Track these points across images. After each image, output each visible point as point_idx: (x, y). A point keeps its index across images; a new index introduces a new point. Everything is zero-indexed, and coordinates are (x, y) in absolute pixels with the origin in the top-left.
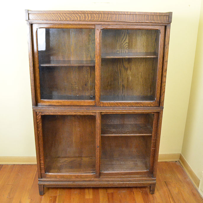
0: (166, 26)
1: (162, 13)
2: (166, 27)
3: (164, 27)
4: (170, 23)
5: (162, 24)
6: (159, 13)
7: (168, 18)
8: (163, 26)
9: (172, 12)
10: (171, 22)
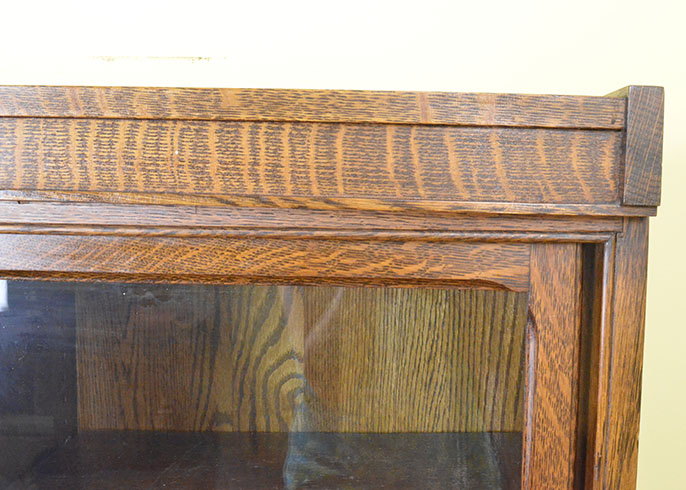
0: (601, 245)
1: (535, 99)
2: (590, 254)
3: (568, 262)
4: (643, 220)
5: (544, 226)
6: (503, 99)
7: (607, 163)
8: (560, 250)
9: (659, 92)
10: (653, 208)
